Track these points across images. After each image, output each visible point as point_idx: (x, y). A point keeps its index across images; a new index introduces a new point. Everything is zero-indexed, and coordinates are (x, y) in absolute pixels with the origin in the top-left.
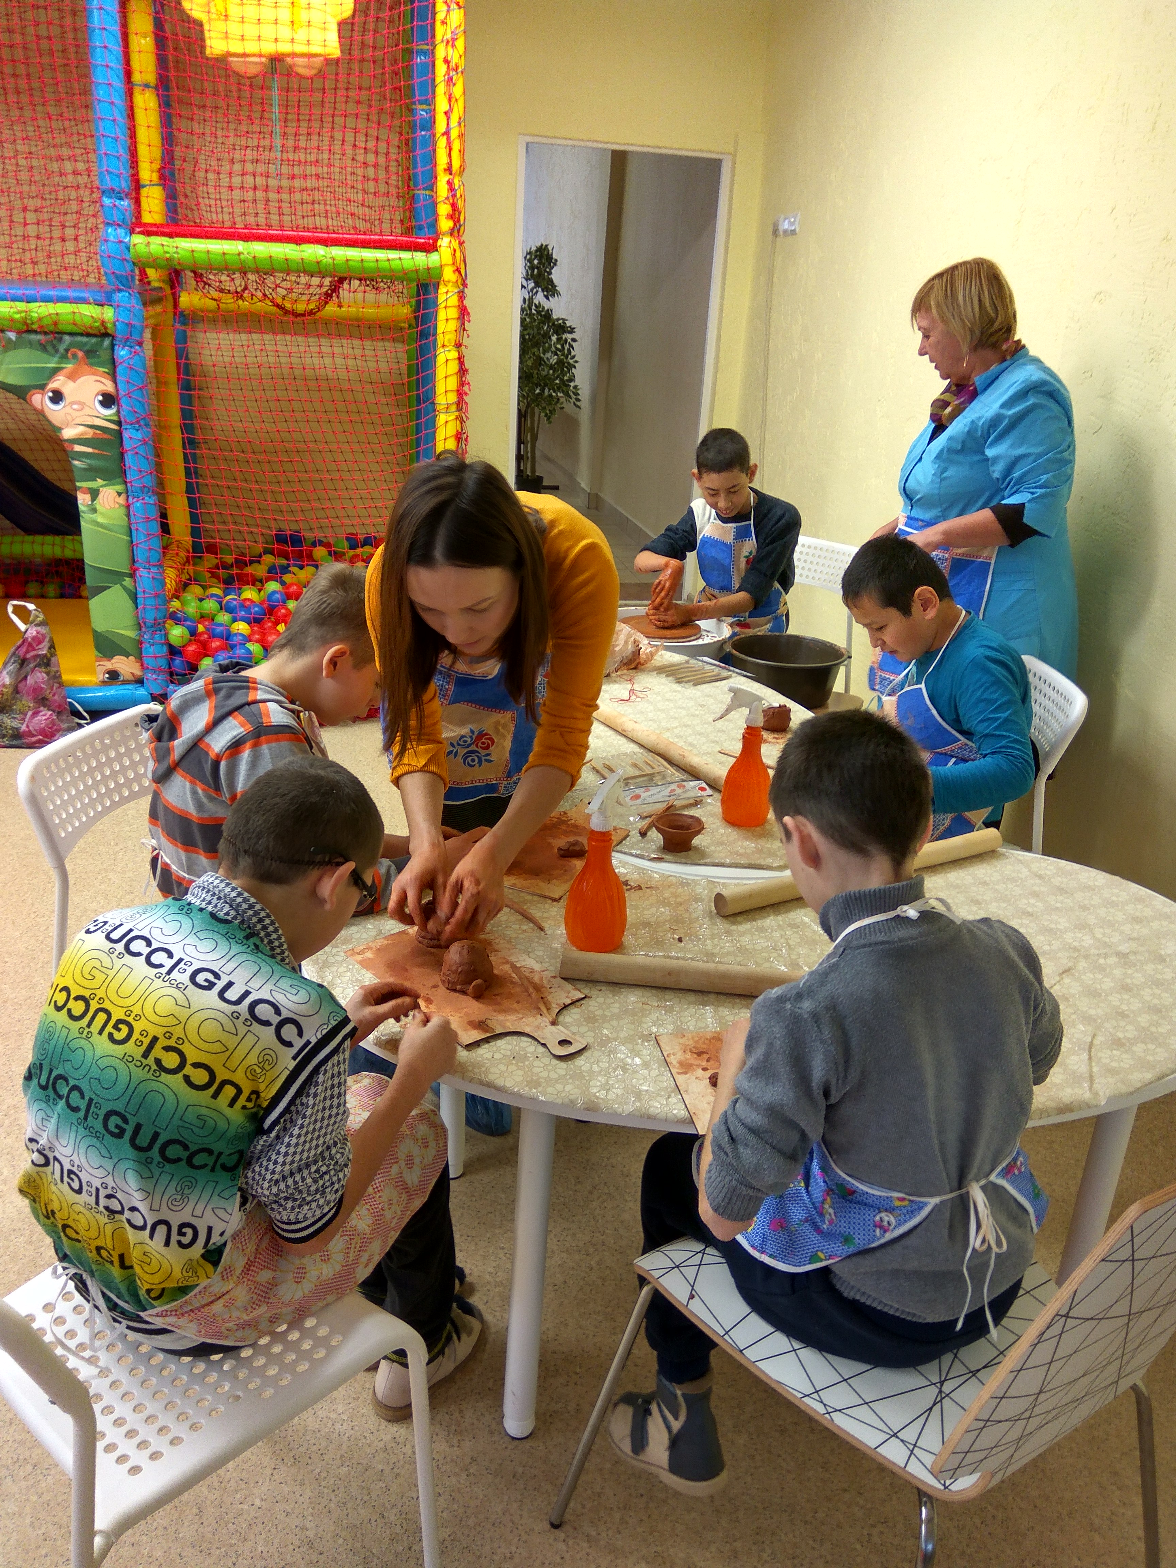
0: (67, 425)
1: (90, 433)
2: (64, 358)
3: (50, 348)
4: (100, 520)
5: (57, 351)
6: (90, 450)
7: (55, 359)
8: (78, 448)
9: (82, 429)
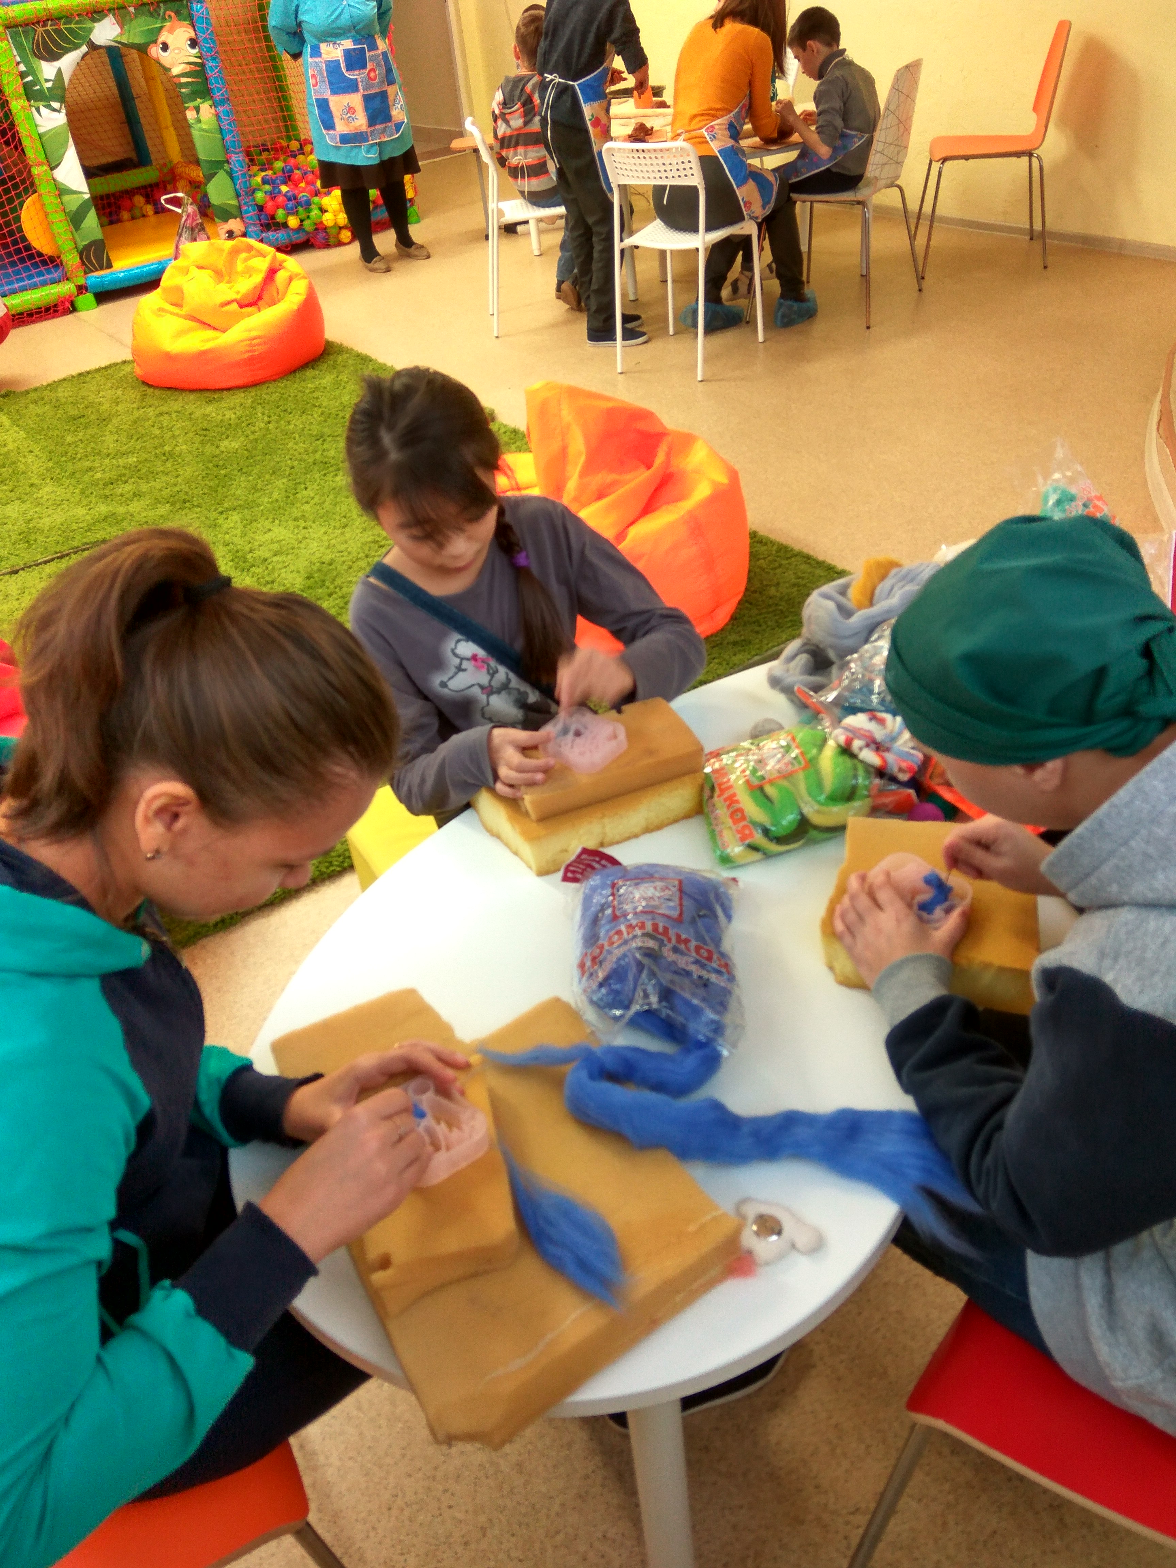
0: (174, 65)
1: (188, 68)
2: (164, 19)
3: (154, 13)
4: (205, 127)
5: (159, 15)
6: (189, 80)
7: (159, 21)
8: (184, 80)
9: (183, 66)
